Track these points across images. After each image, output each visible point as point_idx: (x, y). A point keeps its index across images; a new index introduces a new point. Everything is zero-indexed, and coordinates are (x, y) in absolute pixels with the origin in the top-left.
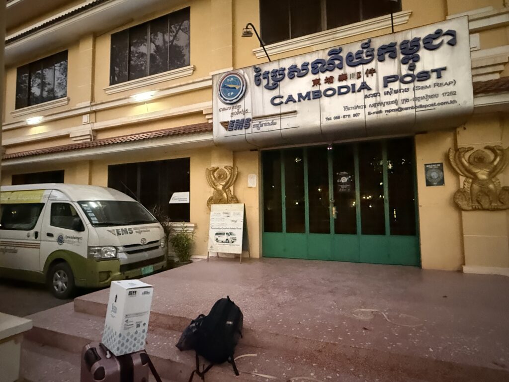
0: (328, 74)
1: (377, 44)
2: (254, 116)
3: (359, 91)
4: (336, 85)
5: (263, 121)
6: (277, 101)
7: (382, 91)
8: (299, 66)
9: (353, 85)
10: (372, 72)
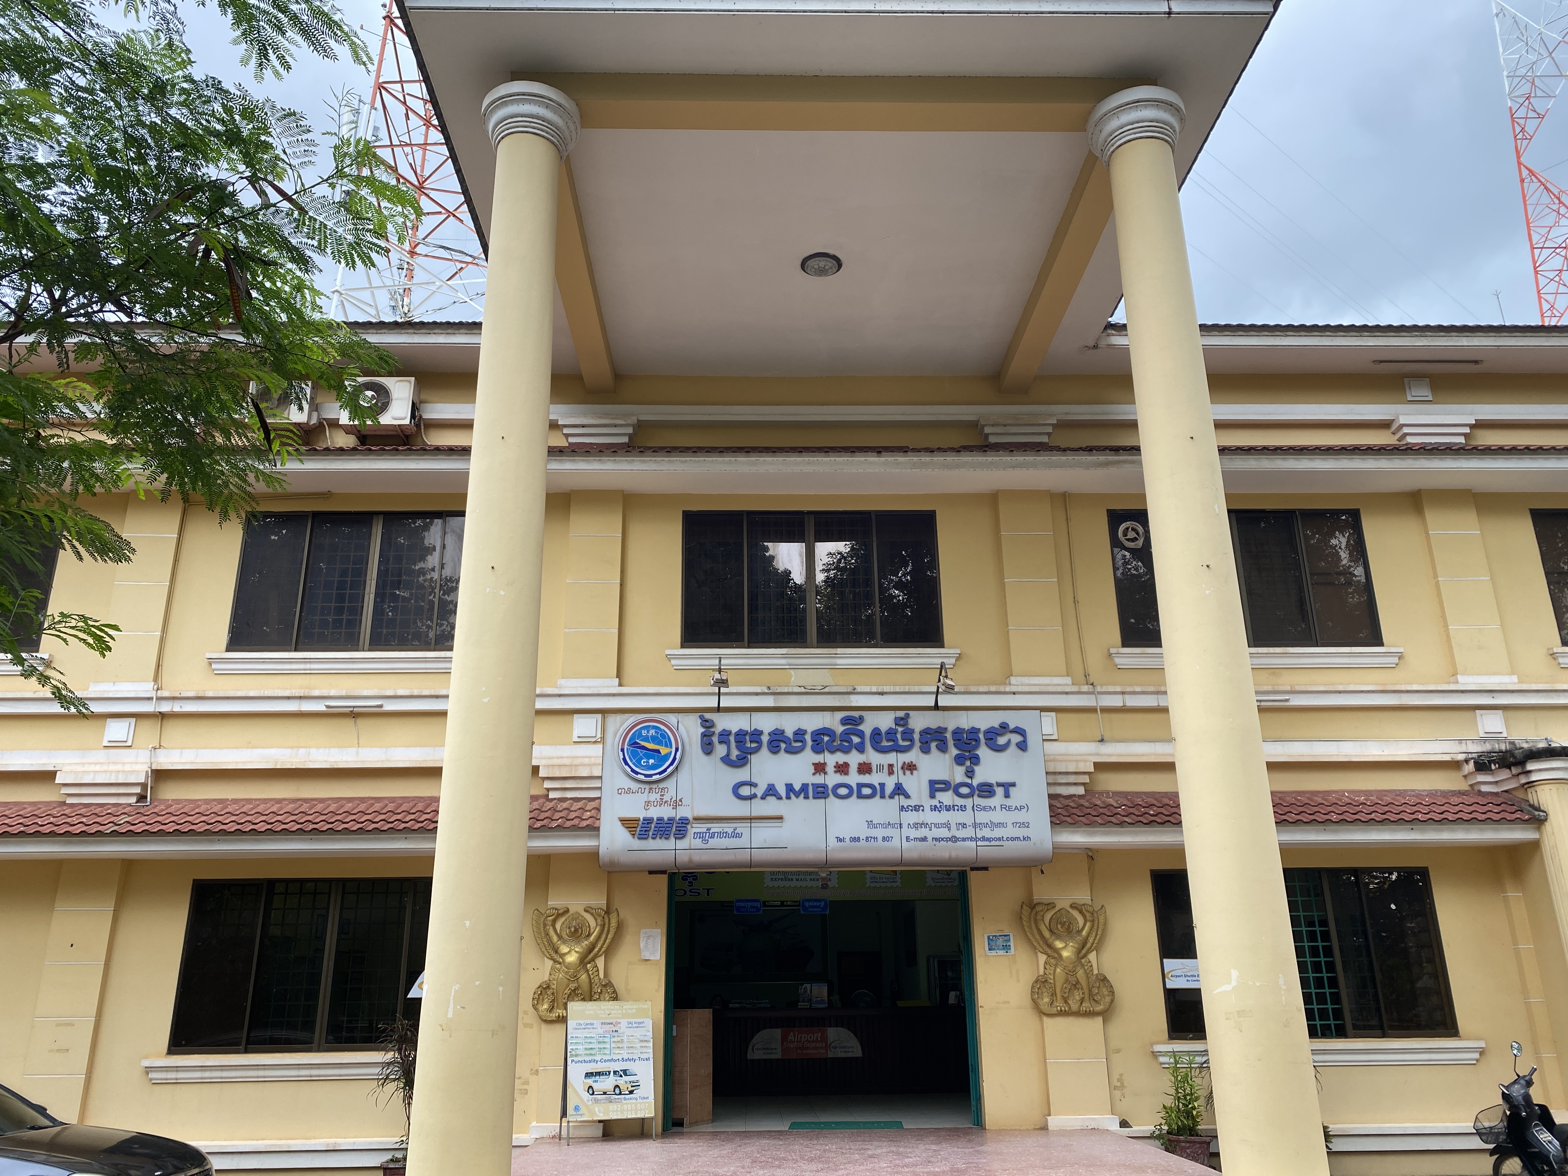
0: (840, 758)
1: (918, 722)
2: (696, 815)
3: (891, 797)
4: (854, 778)
5: (716, 828)
6: (745, 791)
7: (928, 803)
8: (789, 733)
9: (882, 785)
10: (910, 767)
